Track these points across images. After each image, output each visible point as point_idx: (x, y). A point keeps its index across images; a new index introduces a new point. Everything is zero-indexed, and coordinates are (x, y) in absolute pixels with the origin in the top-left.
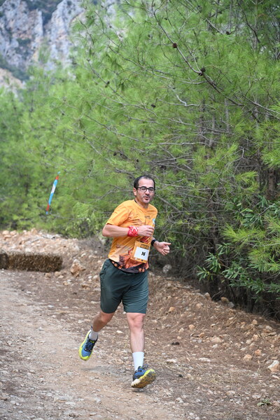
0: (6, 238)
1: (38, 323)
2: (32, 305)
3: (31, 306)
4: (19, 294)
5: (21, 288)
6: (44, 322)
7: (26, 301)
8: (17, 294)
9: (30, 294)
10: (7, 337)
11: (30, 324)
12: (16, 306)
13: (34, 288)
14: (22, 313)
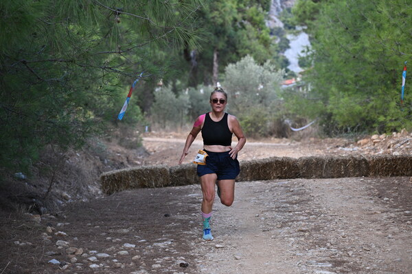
0: (375, 143)
1: (389, 231)
2: (387, 212)
3: (385, 214)
4: (375, 202)
5: (379, 195)
6: (396, 229)
7: (381, 209)
8: (372, 202)
9: (387, 201)
10: (349, 248)
11: (380, 233)
12: (368, 214)
13: (394, 195)
14: (373, 222)
